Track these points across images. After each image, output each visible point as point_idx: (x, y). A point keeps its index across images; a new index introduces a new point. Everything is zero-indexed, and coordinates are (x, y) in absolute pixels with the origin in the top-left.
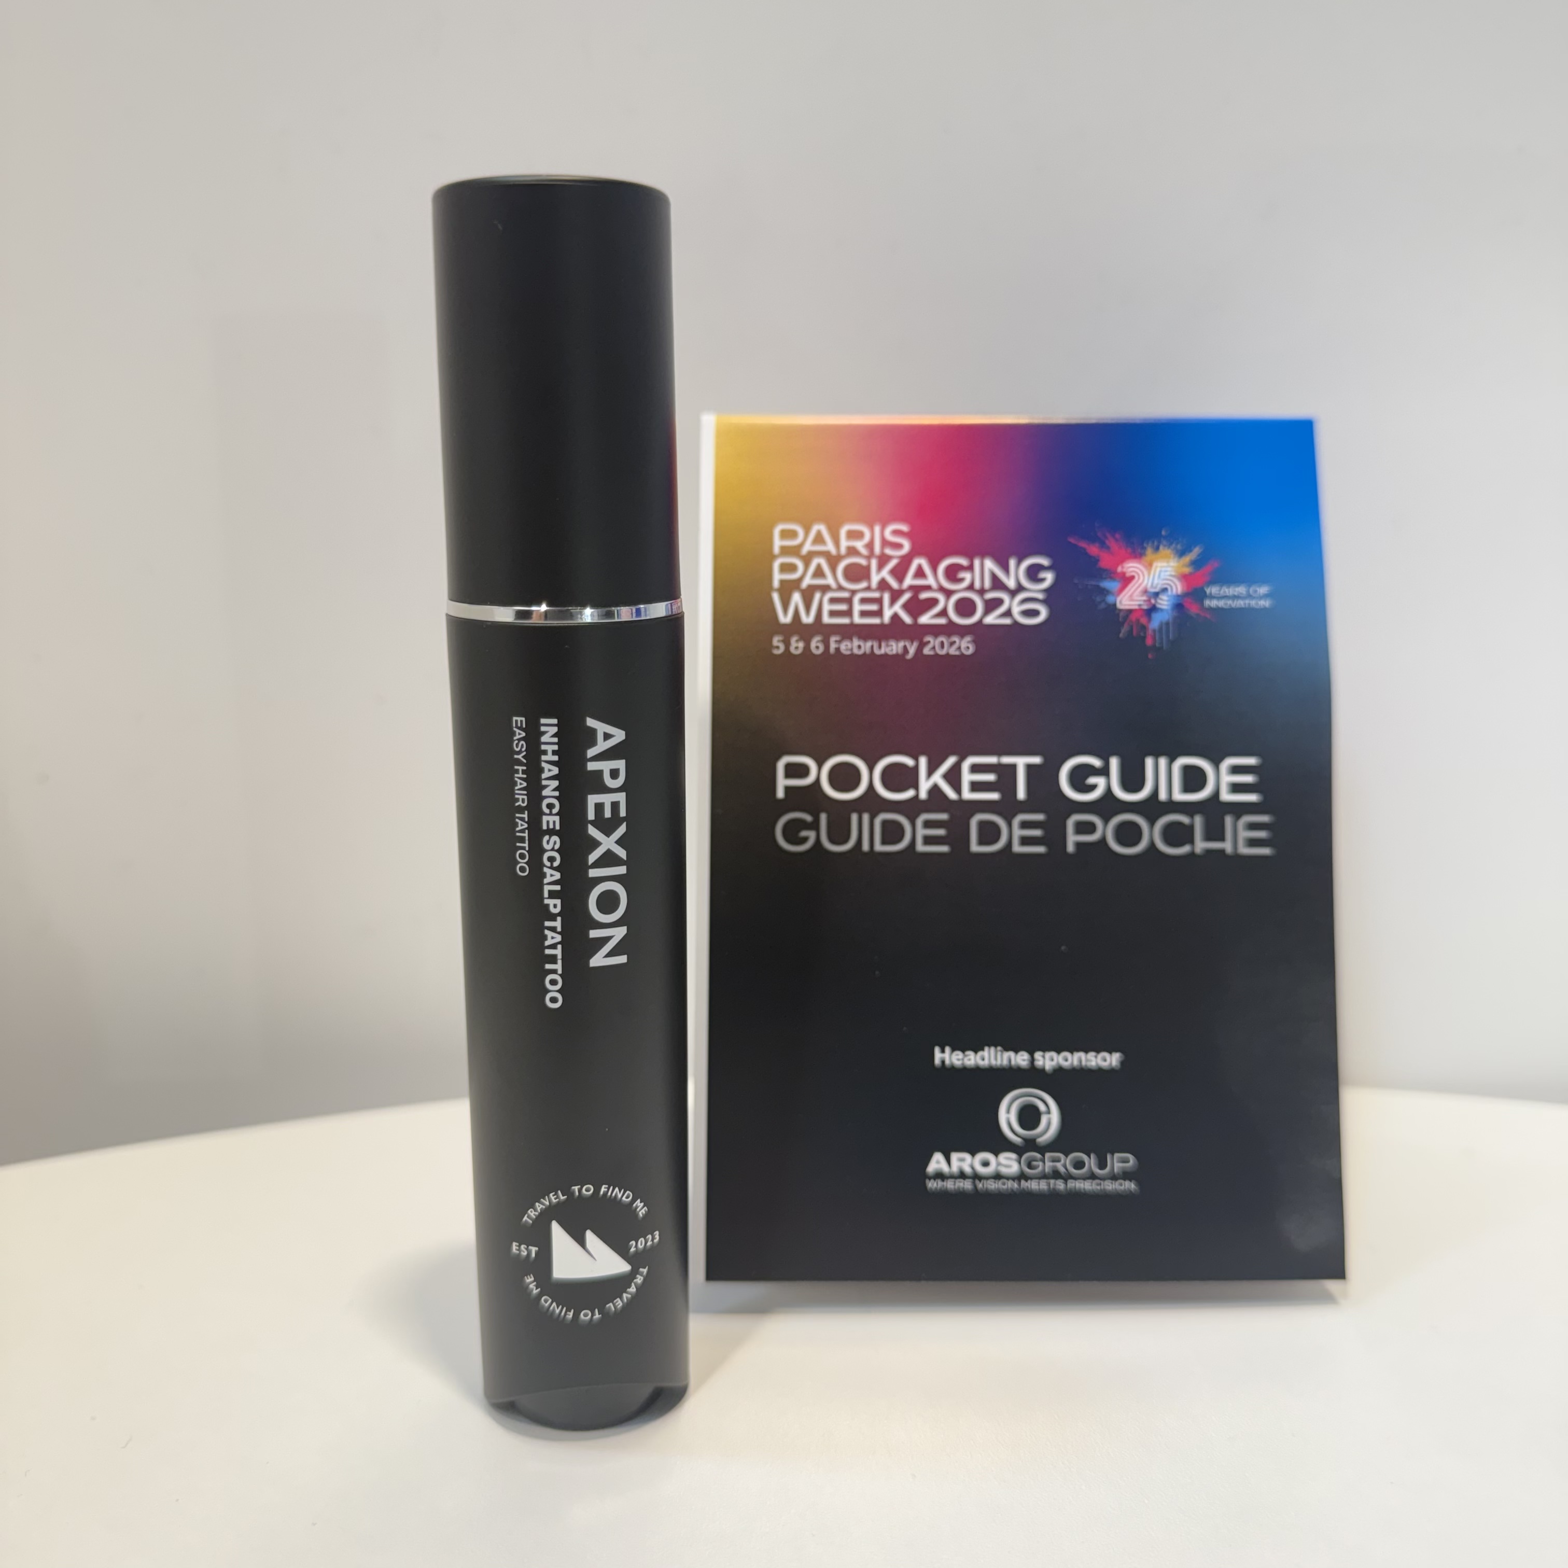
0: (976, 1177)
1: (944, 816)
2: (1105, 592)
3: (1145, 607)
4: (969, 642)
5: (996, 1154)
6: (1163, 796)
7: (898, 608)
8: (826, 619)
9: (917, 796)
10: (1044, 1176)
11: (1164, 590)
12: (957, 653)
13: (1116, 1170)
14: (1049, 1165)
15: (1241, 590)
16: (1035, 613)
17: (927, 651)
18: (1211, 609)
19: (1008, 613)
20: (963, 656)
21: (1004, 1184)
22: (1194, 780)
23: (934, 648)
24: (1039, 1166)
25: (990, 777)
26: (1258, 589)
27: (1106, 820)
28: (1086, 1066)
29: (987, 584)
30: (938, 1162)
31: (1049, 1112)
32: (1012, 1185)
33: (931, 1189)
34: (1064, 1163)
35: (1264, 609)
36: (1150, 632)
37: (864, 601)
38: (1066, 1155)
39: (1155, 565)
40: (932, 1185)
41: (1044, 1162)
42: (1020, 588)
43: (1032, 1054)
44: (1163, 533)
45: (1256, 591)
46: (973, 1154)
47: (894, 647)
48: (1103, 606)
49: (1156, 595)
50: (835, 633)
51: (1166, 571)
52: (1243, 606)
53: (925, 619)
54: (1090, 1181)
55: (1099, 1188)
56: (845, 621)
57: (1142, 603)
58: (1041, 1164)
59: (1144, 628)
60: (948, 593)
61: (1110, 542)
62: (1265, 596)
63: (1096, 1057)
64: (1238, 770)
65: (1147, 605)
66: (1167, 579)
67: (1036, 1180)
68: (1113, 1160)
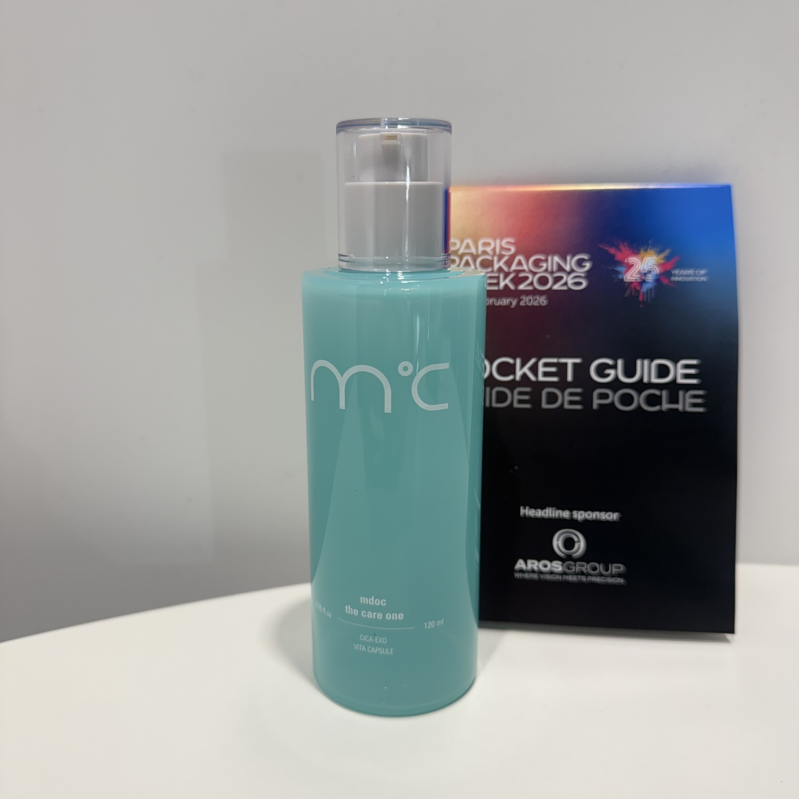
0: (540, 572)
1: (528, 389)
2: (618, 273)
3: (639, 281)
4: (545, 299)
5: (551, 562)
6: (646, 380)
9: (514, 379)
10: (576, 574)
11: (650, 272)
12: (538, 305)
13: (613, 572)
14: (578, 569)
15: (691, 272)
16: (580, 284)
17: (522, 304)
18: (675, 282)
20: (541, 306)
21: (554, 577)
22: (662, 371)
23: (526, 303)
24: (572, 569)
25: (553, 369)
26: (700, 272)
27: (615, 392)
28: (600, 519)
30: (520, 564)
31: (579, 541)
32: (559, 578)
33: (517, 577)
34: (586, 567)
35: (704, 282)
36: (641, 294)
38: (588, 563)
39: (645, 259)
40: (517, 575)
41: (575, 566)
43: (571, 511)
44: (650, 242)
45: (699, 273)
46: (539, 561)
47: (505, 302)
48: (616, 280)
49: (645, 274)
51: (651, 261)
52: (692, 280)
53: (522, 287)
54: (600, 577)
55: (604, 580)
57: (638, 278)
58: (574, 567)
59: (638, 292)
61: (622, 247)
62: (704, 275)
63: (605, 514)
64: (687, 367)
65: (640, 279)
66: (651, 266)
67: (571, 576)
68: (612, 567)
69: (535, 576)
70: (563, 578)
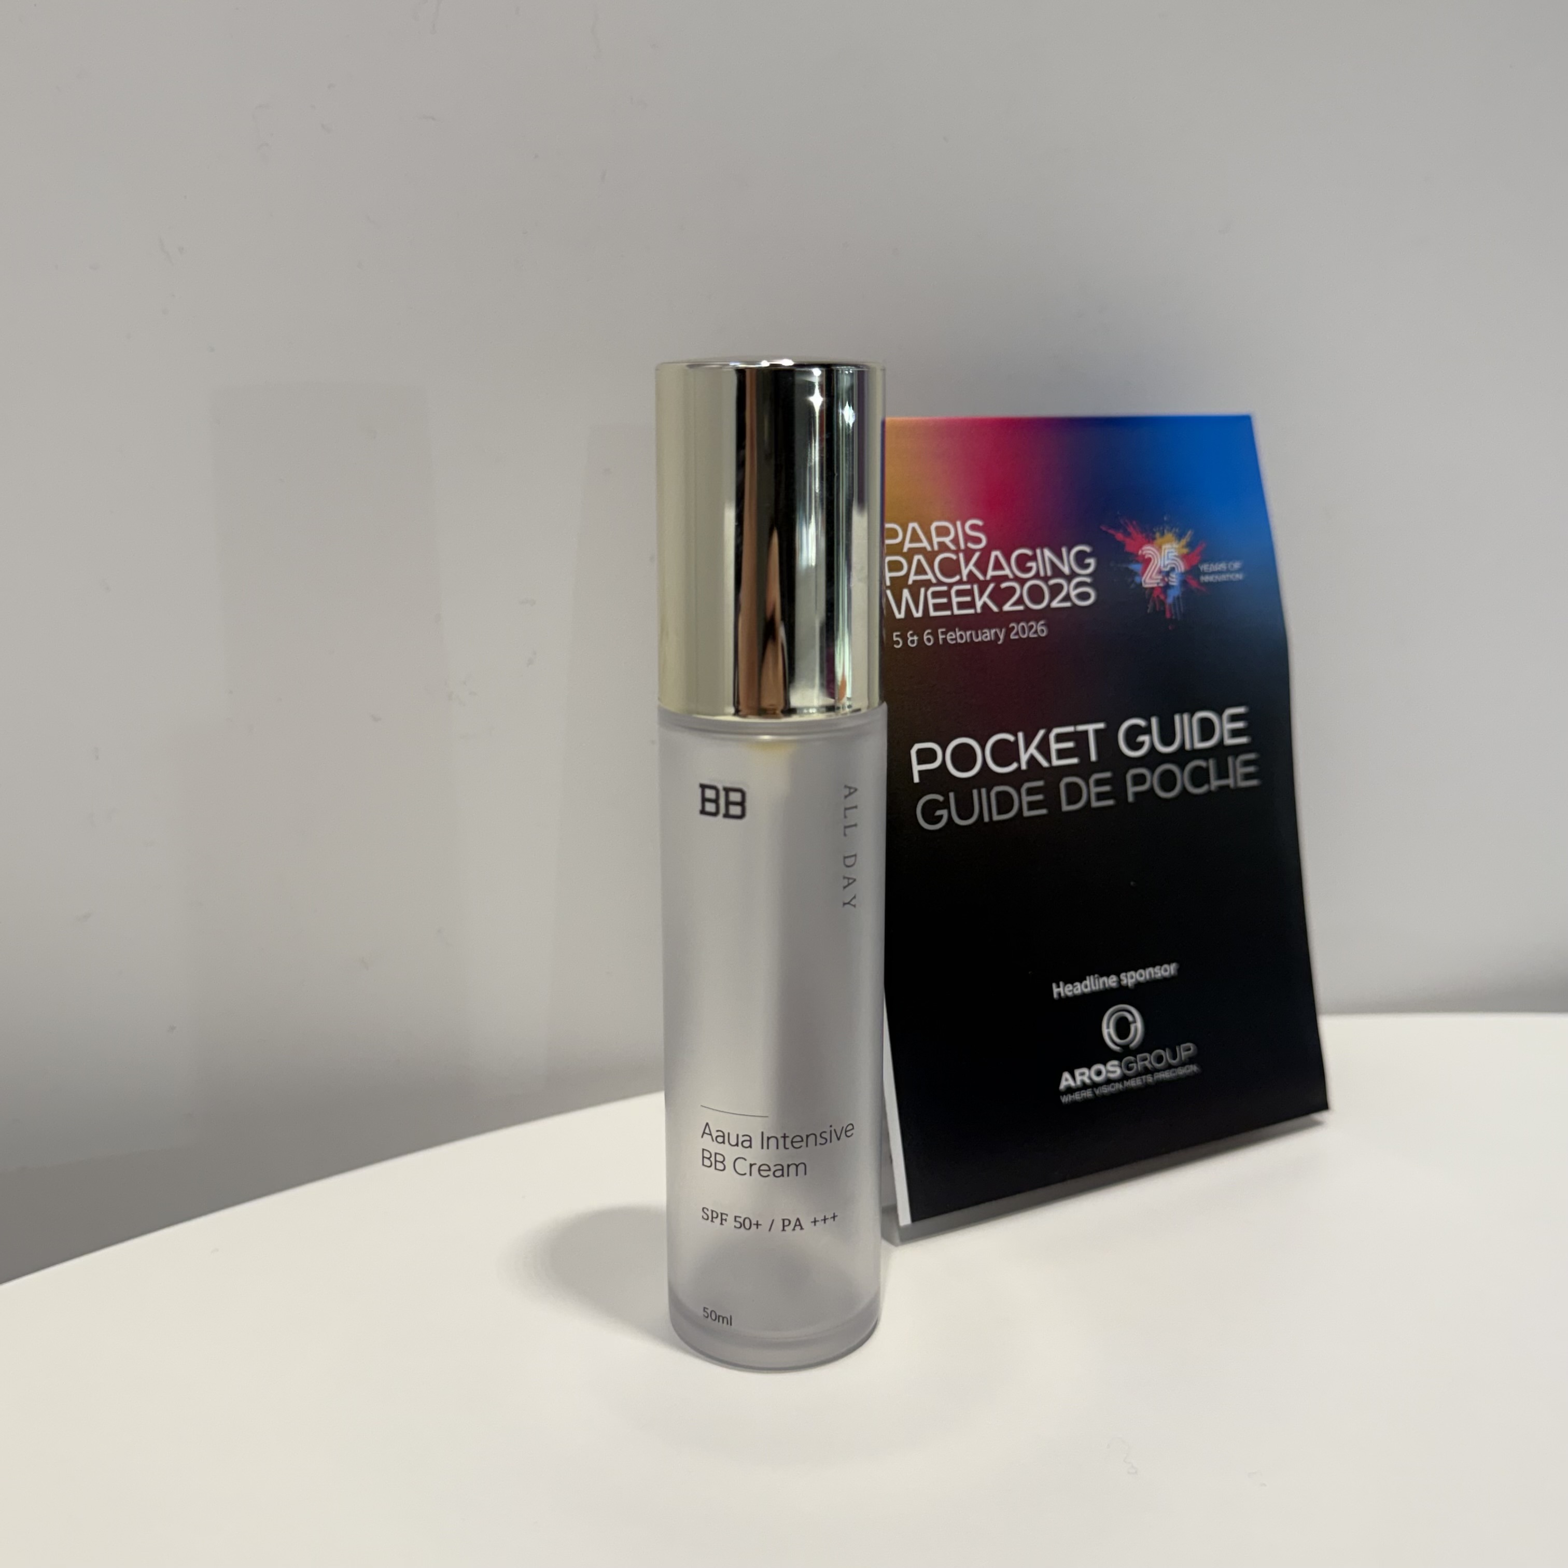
0: (1095, 1085)
1: (1040, 783)
2: (1133, 574)
3: (1161, 585)
4: (1042, 625)
5: (1105, 1064)
7: (985, 598)
8: (933, 613)
9: (1019, 768)
10: (1138, 1074)
11: (1173, 569)
12: (1035, 636)
13: (1183, 1058)
14: (1140, 1064)
15: (1222, 566)
16: (1087, 596)
17: (1012, 637)
19: (1067, 598)
20: (1039, 638)
21: (1113, 1087)
22: (1207, 729)
23: (1017, 633)
24: (1133, 1068)
25: (1070, 745)
27: (1152, 771)
29: (1049, 573)
30: (1067, 1080)
31: (1135, 1022)
32: (1119, 1086)
33: (1065, 1102)
34: (1149, 1060)
35: (1239, 581)
36: (1167, 606)
37: (960, 593)
38: (1150, 1053)
39: (1164, 547)
40: (1065, 1099)
41: (1136, 1062)
42: (1074, 575)
43: (1118, 975)
44: (1165, 519)
45: (1232, 566)
46: (1089, 1068)
47: (987, 635)
48: (1132, 586)
49: (1168, 574)
50: (941, 627)
51: (1172, 552)
52: (1225, 579)
53: (1007, 607)
54: (1168, 1071)
55: (1174, 1075)
56: (947, 613)
57: (1159, 581)
58: (1134, 1065)
59: (1163, 603)
61: (1131, 529)
62: (1238, 571)
63: (1160, 969)
64: (1234, 718)
65: (1163, 583)
66: (1173, 560)
67: (1134, 1079)
68: (1180, 1050)
69: (1088, 1094)
70: (1125, 1085)
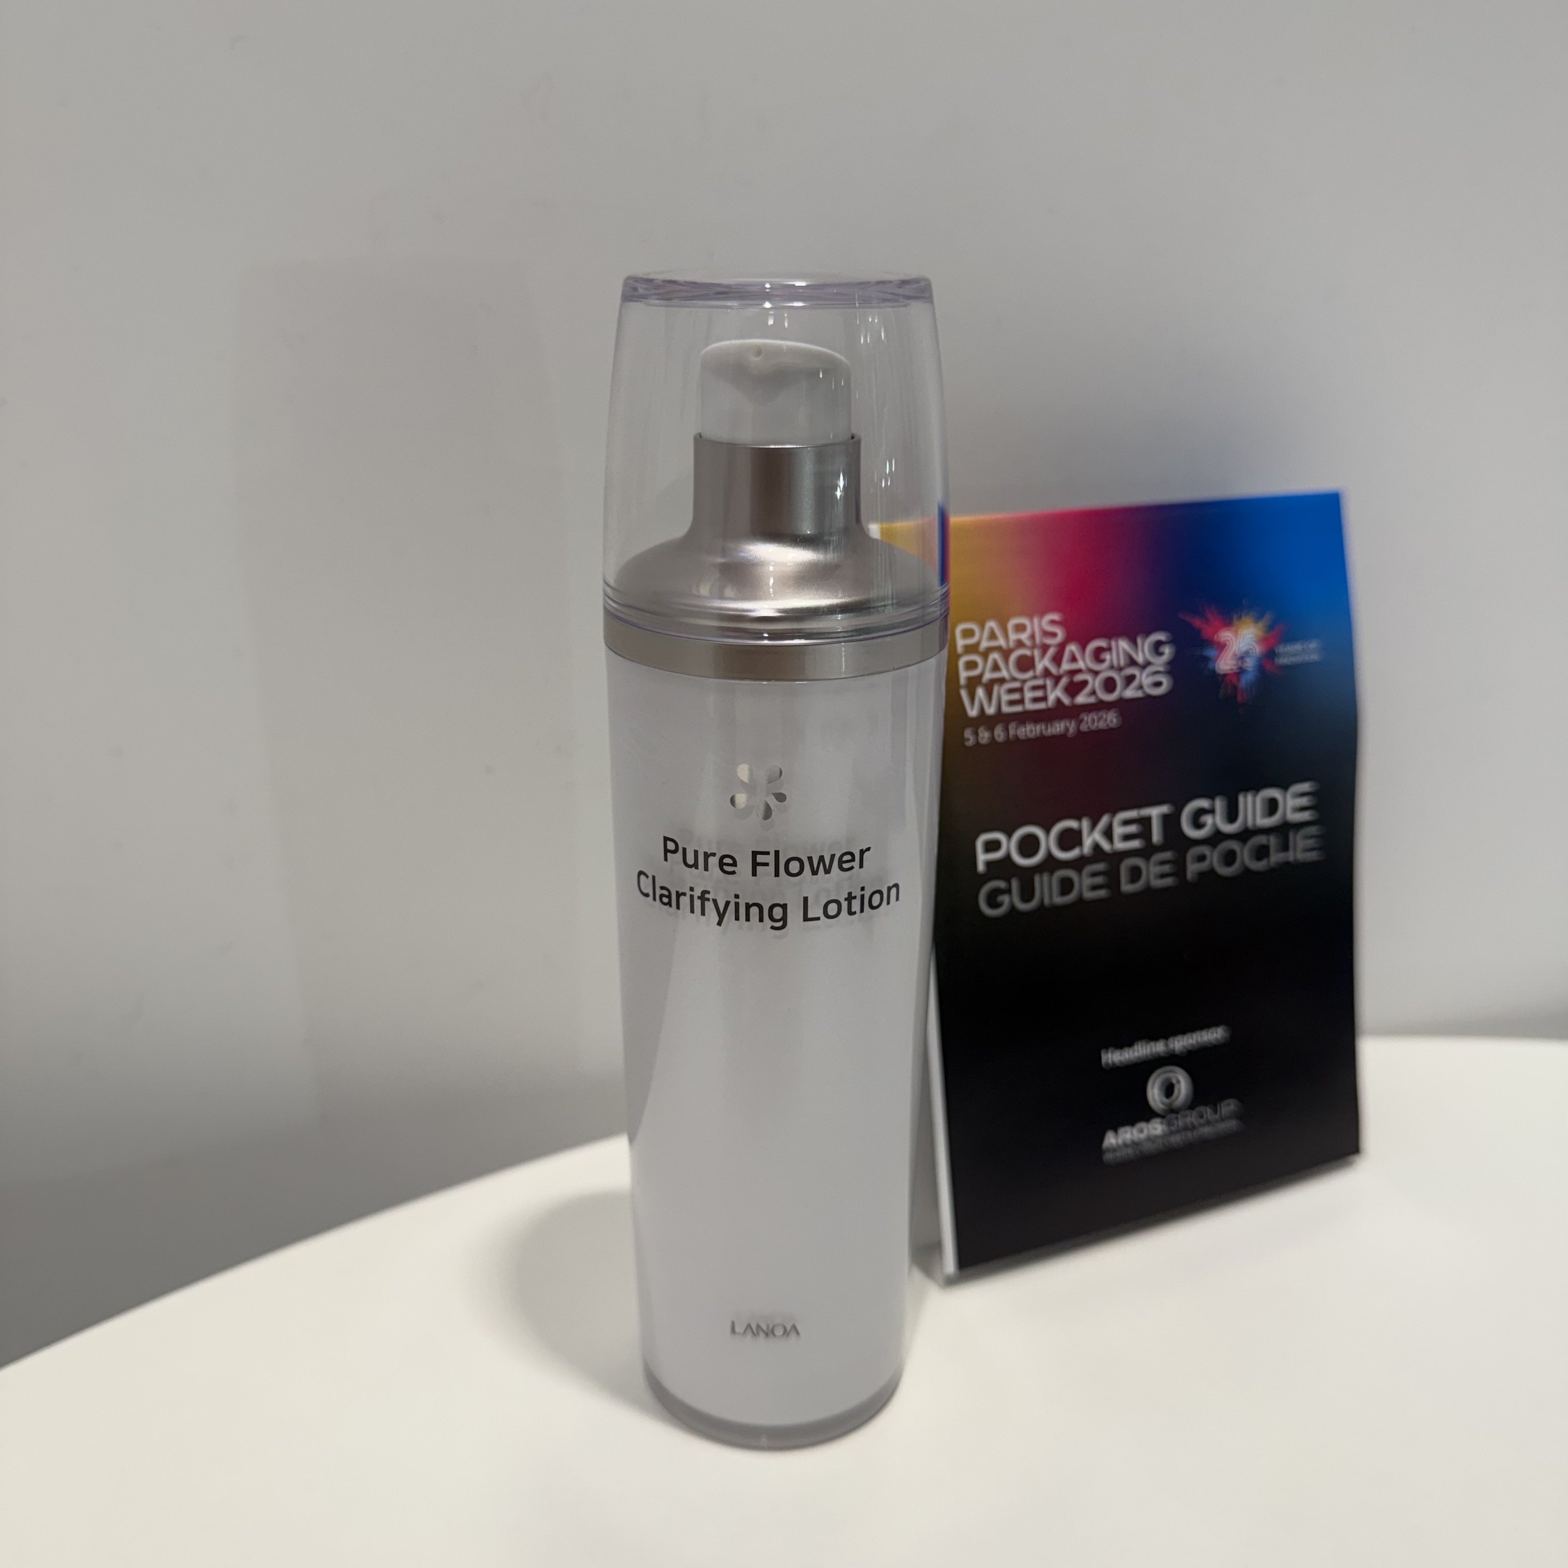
0: (1135, 1144)
2: (1206, 659)
4: (1112, 716)
5: (1148, 1123)
6: (1250, 823)
7: (1059, 692)
8: (1006, 709)
9: (1082, 853)
10: (1180, 1131)
11: (1248, 653)
12: (1105, 726)
13: (1223, 1114)
15: (1298, 647)
16: (1159, 684)
17: (1084, 728)
18: (1280, 666)
19: (1141, 687)
20: (1111, 729)
21: (1155, 1144)
22: (1272, 806)
23: (1087, 724)
24: (1175, 1125)
25: (1133, 829)
27: (1214, 850)
28: (1202, 1042)
29: (1122, 663)
30: (1109, 1139)
32: (1159, 1143)
33: (1107, 1159)
35: (1316, 663)
36: (1240, 693)
37: (1032, 688)
38: (1193, 1111)
39: (1239, 632)
40: (1108, 1157)
42: (1148, 664)
43: (1167, 1041)
44: (1244, 604)
45: (1309, 647)
46: (1132, 1127)
47: (1058, 728)
48: (1205, 672)
49: (1242, 658)
50: (1013, 720)
51: (1249, 635)
52: (1300, 661)
53: (1080, 699)
54: (1209, 1126)
55: (1214, 1129)
56: (1018, 709)
57: (1233, 666)
58: (1177, 1122)
59: (1235, 687)
60: (1096, 673)
61: (1209, 615)
62: (1314, 652)
63: (1208, 1031)
64: (1298, 795)
65: (1238, 669)
66: (1249, 643)
67: (1175, 1135)
68: (1222, 1107)
69: (1130, 1151)
70: (1165, 1142)
